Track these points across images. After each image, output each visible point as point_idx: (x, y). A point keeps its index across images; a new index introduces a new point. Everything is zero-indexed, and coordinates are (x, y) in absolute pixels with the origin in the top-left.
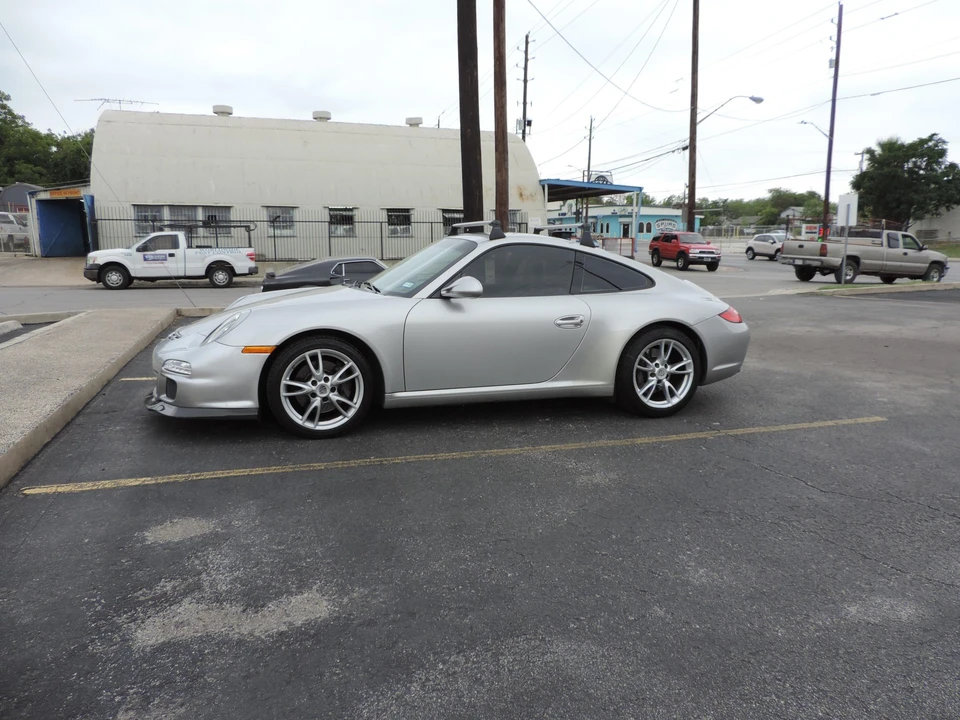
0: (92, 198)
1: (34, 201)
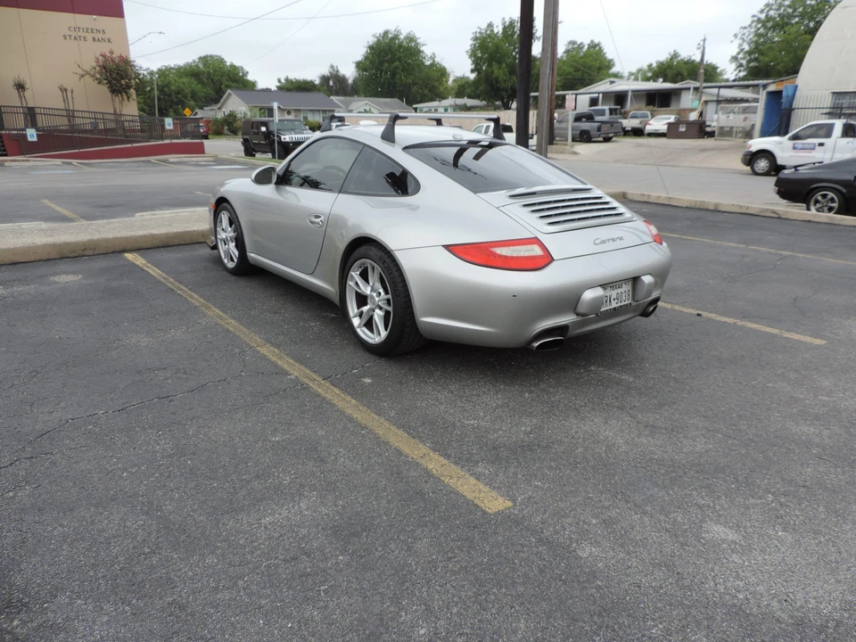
0: (797, 86)
1: (765, 92)
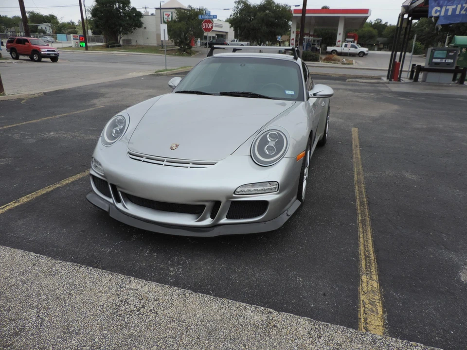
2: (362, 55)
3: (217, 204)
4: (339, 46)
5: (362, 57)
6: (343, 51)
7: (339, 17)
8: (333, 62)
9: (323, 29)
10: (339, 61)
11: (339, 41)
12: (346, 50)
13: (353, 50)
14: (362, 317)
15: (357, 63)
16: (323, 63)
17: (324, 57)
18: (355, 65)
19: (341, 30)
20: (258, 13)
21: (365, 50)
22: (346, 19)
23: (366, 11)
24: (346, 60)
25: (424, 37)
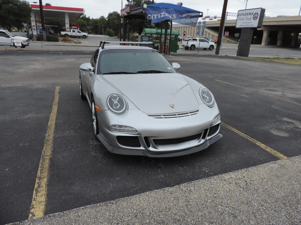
2: (84, 37)
3: (206, 130)
4: (68, 32)
5: (85, 38)
6: (72, 35)
7: (64, 12)
8: (69, 42)
9: (51, 19)
10: (72, 41)
11: (68, 28)
12: (74, 34)
13: (78, 34)
14: (276, 156)
15: (84, 42)
16: (62, 43)
17: (61, 39)
18: (83, 44)
19: (67, 21)
20: (4, 5)
21: (86, 34)
22: (69, 14)
23: (82, 10)
24: (77, 40)
25: (116, 27)
